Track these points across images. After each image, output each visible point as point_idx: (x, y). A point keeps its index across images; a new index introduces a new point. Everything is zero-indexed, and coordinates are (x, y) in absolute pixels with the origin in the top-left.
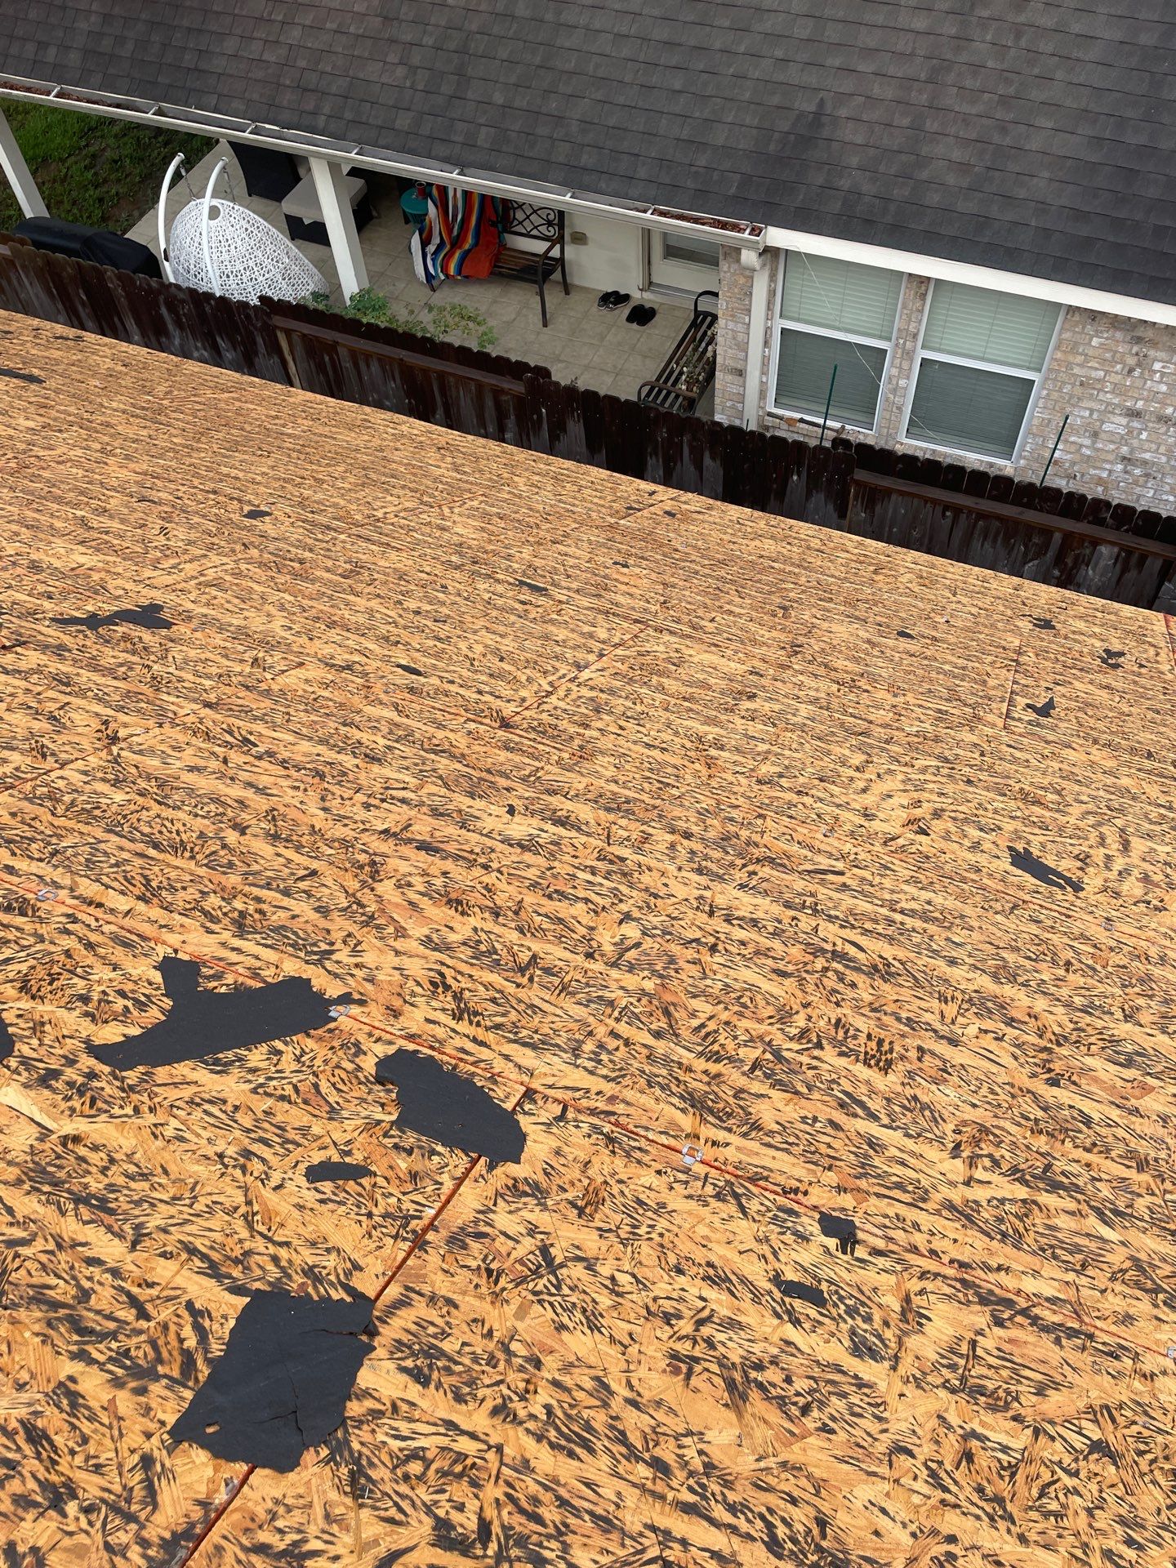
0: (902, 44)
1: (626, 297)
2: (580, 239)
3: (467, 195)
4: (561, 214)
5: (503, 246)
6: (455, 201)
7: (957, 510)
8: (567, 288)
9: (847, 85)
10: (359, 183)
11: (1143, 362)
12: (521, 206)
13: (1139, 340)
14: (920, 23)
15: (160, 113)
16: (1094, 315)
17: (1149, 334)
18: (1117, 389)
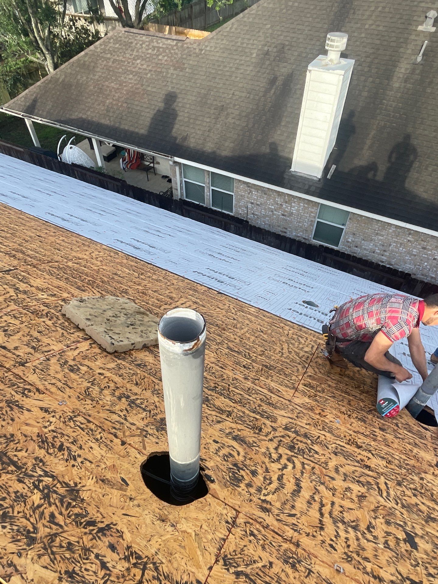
0: (205, 124)
1: (168, 177)
2: (158, 163)
3: (134, 151)
4: (154, 157)
5: (141, 163)
6: (132, 152)
7: (205, 215)
8: (155, 174)
9: (193, 131)
10: (114, 148)
11: (251, 192)
12: (145, 155)
13: (249, 187)
14: (208, 120)
15: (60, 126)
16: (240, 181)
17: (250, 185)
18: (248, 197)
